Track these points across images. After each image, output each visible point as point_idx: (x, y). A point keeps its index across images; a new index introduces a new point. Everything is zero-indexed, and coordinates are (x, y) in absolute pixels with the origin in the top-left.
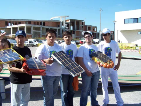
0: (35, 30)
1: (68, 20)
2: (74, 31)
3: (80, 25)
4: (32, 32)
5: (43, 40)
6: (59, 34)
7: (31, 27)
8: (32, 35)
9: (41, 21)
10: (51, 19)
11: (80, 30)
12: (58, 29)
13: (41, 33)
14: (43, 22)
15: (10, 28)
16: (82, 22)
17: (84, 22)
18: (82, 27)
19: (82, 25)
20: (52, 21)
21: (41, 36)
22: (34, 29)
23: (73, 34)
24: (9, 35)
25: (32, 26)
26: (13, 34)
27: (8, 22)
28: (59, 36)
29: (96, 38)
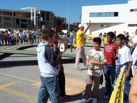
1: (38, 11)
2: (44, 22)
3: (50, 17)
4: (2, 22)
5: (15, 30)
6: (29, 24)
7: (1, 16)
8: (3, 25)
9: (11, 11)
10: (22, 9)
11: (50, 22)
12: (29, 20)
13: (12, 23)
14: (13, 12)
16: (52, 14)
17: (54, 14)
18: (52, 18)
19: (52, 16)
20: (23, 12)
21: (11, 26)
23: (43, 25)
28: (30, 26)
29: (64, 29)
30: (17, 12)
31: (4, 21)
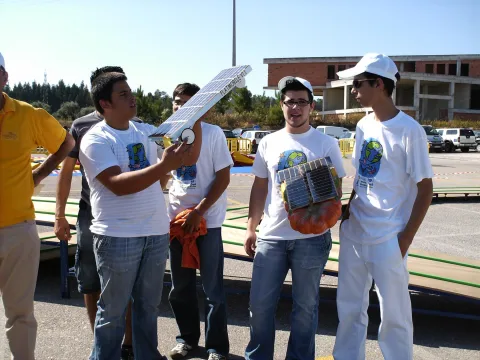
0: (429, 93)
4: (416, 102)
7: (415, 81)
8: (418, 112)
9: (453, 59)
13: (451, 105)
14: (462, 61)
15: (342, 88)
21: (450, 115)
22: (426, 89)
24: (338, 112)
25: (418, 77)
26: (349, 107)
27: (336, 68)
30: (474, 61)
31: (422, 96)
